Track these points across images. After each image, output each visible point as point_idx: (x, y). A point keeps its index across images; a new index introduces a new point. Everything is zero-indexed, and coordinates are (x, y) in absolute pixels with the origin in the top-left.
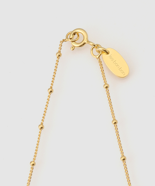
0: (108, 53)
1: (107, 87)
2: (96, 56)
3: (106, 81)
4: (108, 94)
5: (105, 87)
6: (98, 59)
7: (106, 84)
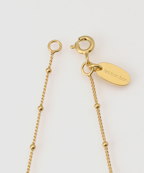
0: (101, 69)
1: (98, 107)
2: (87, 74)
3: (97, 101)
4: (99, 114)
5: (96, 106)
6: (90, 77)
7: (97, 104)
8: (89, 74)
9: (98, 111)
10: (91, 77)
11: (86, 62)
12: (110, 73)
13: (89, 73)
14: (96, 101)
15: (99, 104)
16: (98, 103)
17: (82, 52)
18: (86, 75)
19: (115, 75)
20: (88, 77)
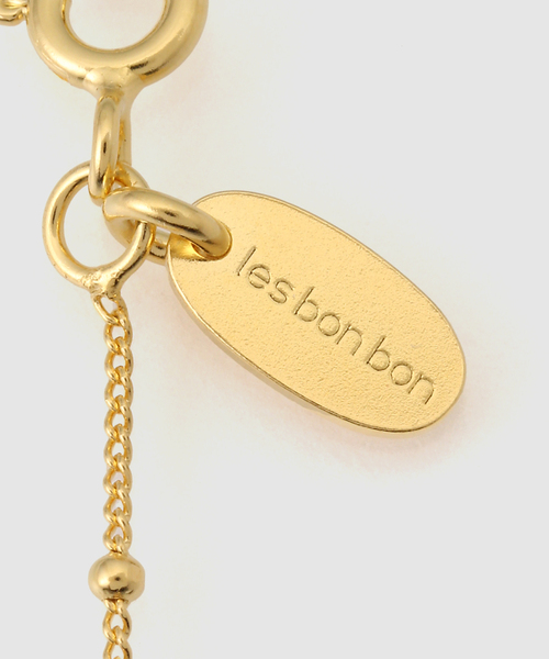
3: (127, 533)
5: (106, 581)
6: (105, 300)
7: (117, 555)
8: (105, 279)
9: (118, 621)
10: (122, 307)
11: (87, 165)
12: (294, 297)
13: (104, 268)
14: (119, 535)
15: (133, 563)
16: (135, 552)
17: (73, 66)
18: (77, 276)
19: (328, 324)
20: (88, 297)
